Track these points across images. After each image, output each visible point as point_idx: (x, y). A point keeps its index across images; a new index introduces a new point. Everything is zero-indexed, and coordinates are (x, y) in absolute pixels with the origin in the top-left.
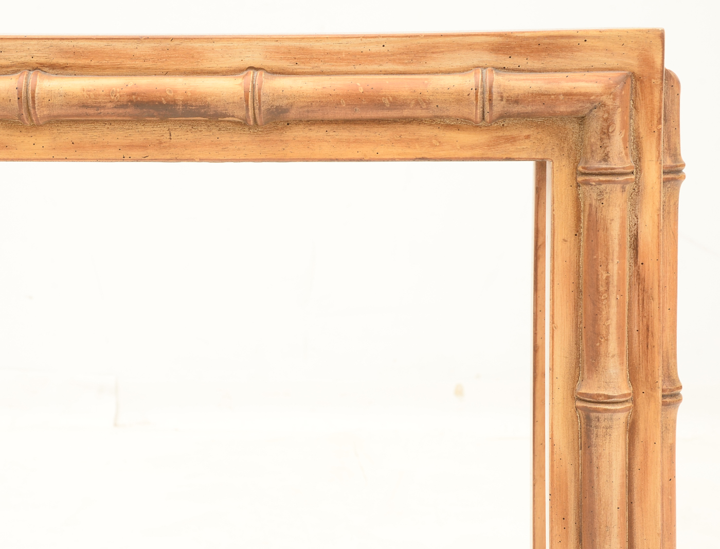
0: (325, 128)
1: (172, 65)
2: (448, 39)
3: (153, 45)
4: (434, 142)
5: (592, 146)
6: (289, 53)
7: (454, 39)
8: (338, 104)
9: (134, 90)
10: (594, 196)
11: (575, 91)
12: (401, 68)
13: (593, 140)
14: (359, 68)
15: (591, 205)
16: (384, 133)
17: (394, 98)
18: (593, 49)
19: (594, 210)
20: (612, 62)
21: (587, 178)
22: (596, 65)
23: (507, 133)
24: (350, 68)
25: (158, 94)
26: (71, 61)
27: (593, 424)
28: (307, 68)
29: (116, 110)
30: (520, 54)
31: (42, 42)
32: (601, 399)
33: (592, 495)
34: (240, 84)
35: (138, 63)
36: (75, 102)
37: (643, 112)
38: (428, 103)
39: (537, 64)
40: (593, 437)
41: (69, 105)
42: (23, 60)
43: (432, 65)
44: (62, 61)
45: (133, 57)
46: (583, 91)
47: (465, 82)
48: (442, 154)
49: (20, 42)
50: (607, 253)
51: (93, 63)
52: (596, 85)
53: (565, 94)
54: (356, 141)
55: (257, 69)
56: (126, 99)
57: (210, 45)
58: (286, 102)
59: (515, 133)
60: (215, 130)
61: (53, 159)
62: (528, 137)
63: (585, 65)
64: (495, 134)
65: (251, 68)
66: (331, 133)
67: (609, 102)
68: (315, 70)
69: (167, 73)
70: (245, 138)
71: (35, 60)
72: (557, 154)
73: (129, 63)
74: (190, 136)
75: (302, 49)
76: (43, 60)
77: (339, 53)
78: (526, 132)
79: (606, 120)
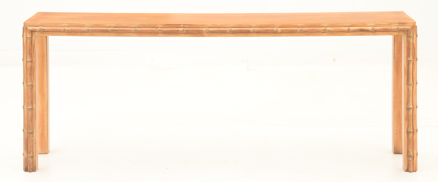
1: (364, 26)
4: (392, 33)
7: (394, 23)
12: (388, 26)
13: (409, 33)
15: (409, 40)
16: (387, 32)
18: (408, 23)
21: (409, 37)
22: (409, 25)
27: (409, 63)
28: (377, 26)
30: (400, 24)
32: (410, 60)
34: (372, 28)
37: (414, 30)
38: (392, 30)
39: (402, 25)
41: (353, 30)
43: (392, 25)
47: (396, 27)
49: (348, 23)
50: (411, 45)
51: (355, 26)
52: (409, 28)
57: (368, 23)
58: (376, 29)
65: (372, 26)
68: (379, 26)
69: (363, 27)
72: (405, 34)
75: (377, 24)
77: (382, 24)
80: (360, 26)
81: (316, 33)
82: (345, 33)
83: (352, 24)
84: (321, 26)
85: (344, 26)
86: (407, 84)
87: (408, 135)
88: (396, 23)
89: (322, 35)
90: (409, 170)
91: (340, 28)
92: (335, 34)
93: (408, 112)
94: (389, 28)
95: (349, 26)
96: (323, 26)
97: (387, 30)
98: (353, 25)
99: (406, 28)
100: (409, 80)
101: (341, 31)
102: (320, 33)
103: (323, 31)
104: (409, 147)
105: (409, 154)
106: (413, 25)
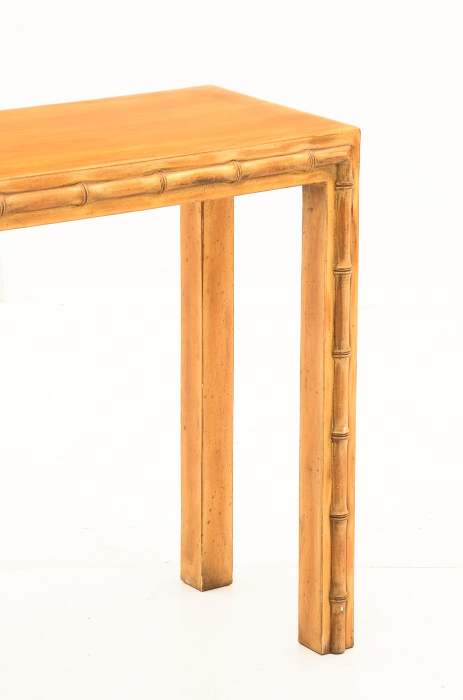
0: (256, 180)
1: (206, 163)
2: (296, 140)
3: (200, 156)
4: (291, 180)
5: (343, 175)
6: (245, 152)
7: (298, 140)
8: (266, 171)
9: (198, 176)
10: (344, 194)
11: (339, 156)
12: (281, 153)
13: (343, 173)
14: (267, 155)
15: (342, 197)
16: (275, 179)
17: (284, 166)
18: (340, 138)
19: (343, 199)
20: (345, 142)
21: (342, 187)
22: (341, 144)
23: (313, 173)
24: (265, 156)
25: (207, 176)
26: (172, 166)
27: (343, 279)
28: (251, 158)
29: (193, 185)
30: (318, 143)
31: (162, 160)
32: (347, 270)
33: (341, 306)
34: (234, 168)
35: (195, 164)
36: (179, 183)
37: (354, 159)
38: (294, 166)
39: (322, 146)
40: (342, 284)
41: (177, 185)
42: (156, 168)
43: (291, 151)
44: (169, 167)
45: (193, 162)
46: (341, 155)
47: (305, 157)
48: (294, 184)
49: (154, 161)
50: (348, 215)
51: (179, 166)
52: (344, 152)
53: (336, 157)
54: (266, 184)
55: (234, 160)
56: (196, 180)
57: (219, 153)
58: (249, 173)
59: (316, 173)
60: (220, 187)
61: (165, 206)
62: (320, 174)
63: (337, 144)
64: (310, 174)
65: (232, 160)
66: (258, 182)
67: (349, 159)
68: (253, 158)
69: (204, 167)
70: (230, 188)
71: (159, 168)
72: (329, 179)
73: (191, 164)
74: (212, 190)
75: (249, 150)
76: (162, 167)
77: (261, 150)
78: (320, 172)
79: (348, 165)
80: (193, 168)
81: (51, 211)
82: (146, 199)
83: (170, 163)
84: (69, 182)
85: (144, 171)
86: (333, 354)
87: (336, 529)
88: (303, 142)
89: (72, 218)
90: (335, 647)
91: (133, 181)
92: (114, 208)
93: (338, 448)
94: (287, 164)
95: (160, 171)
96: (73, 181)
97: (279, 170)
98: (174, 163)
99: (336, 154)
100: (340, 340)
101: (136, 192)
102: (63, 209)
103: (79, 202)
104: (337, 568)
105: (336, 592)
106: (351, 142)
